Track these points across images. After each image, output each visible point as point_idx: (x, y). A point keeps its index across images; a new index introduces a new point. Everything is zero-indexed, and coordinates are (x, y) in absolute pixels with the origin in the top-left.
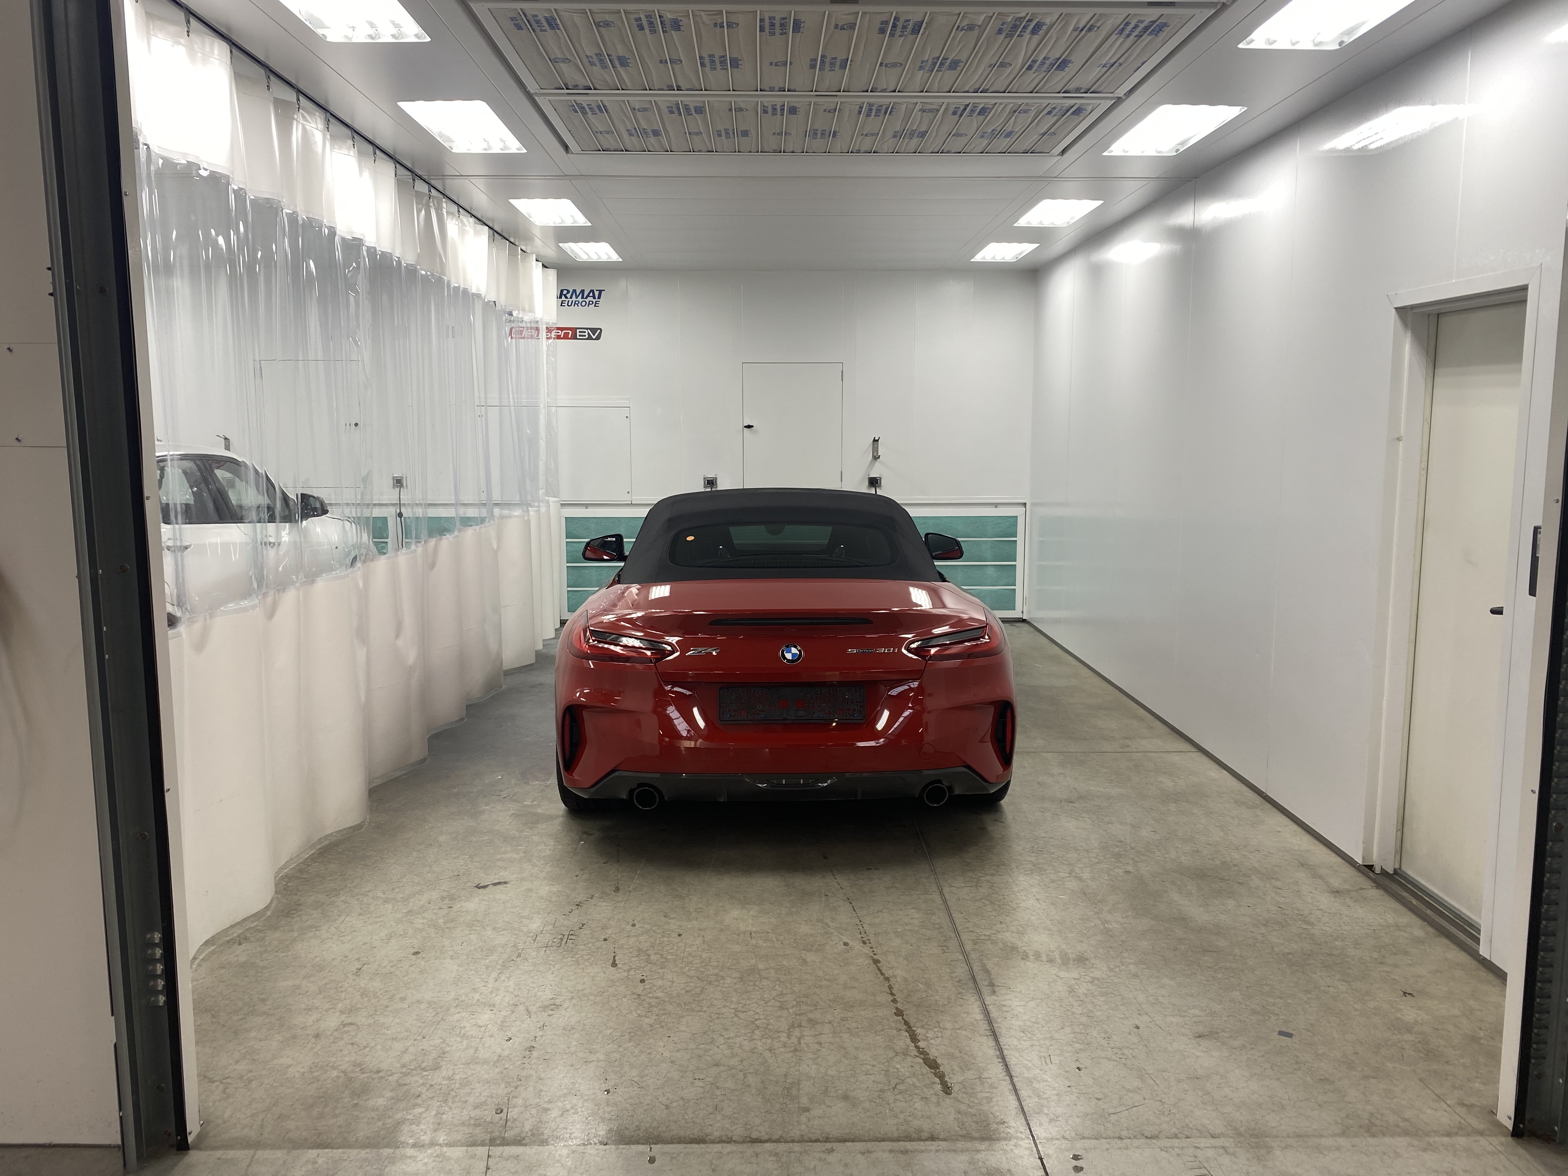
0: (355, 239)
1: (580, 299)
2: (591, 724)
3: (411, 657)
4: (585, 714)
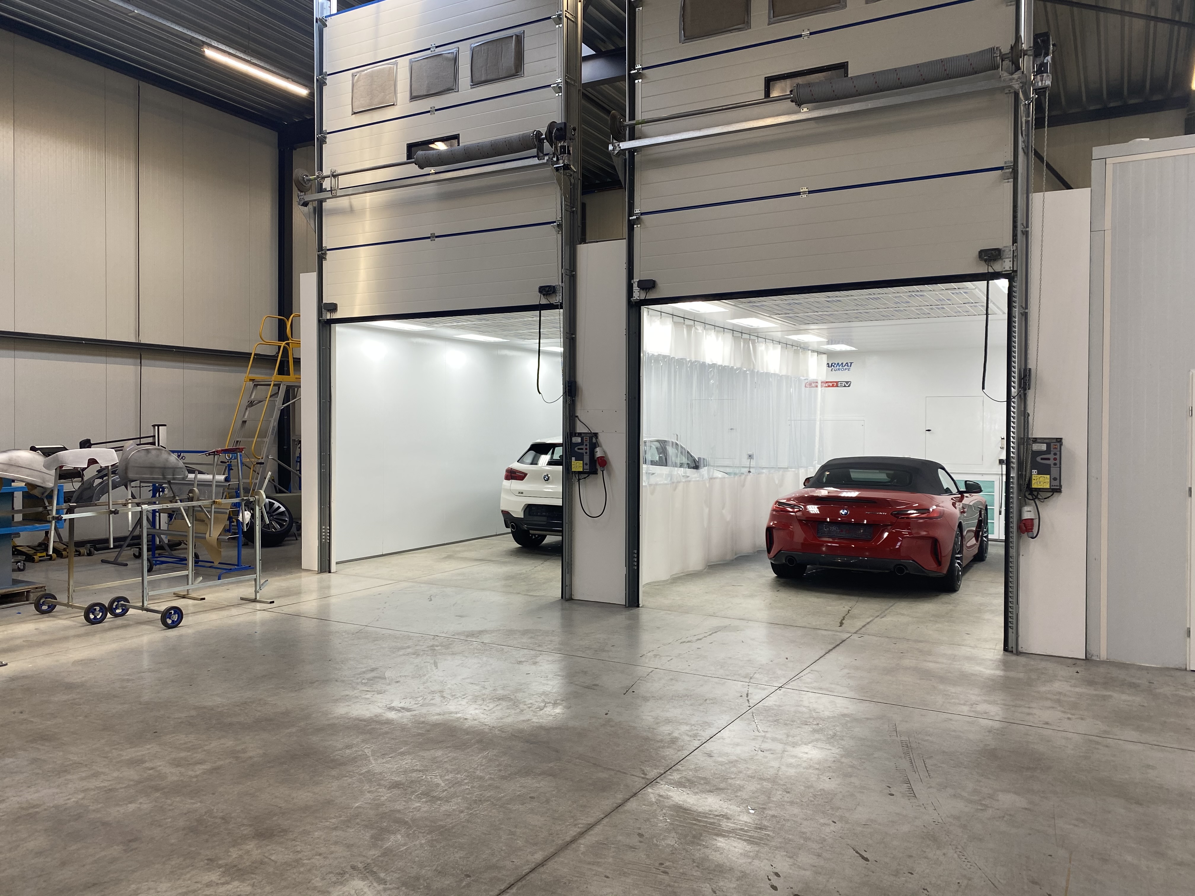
0: (713, 364)
1: (841, 367)
2: (775, 533)
3: (728, 518)
4: (774, 530)
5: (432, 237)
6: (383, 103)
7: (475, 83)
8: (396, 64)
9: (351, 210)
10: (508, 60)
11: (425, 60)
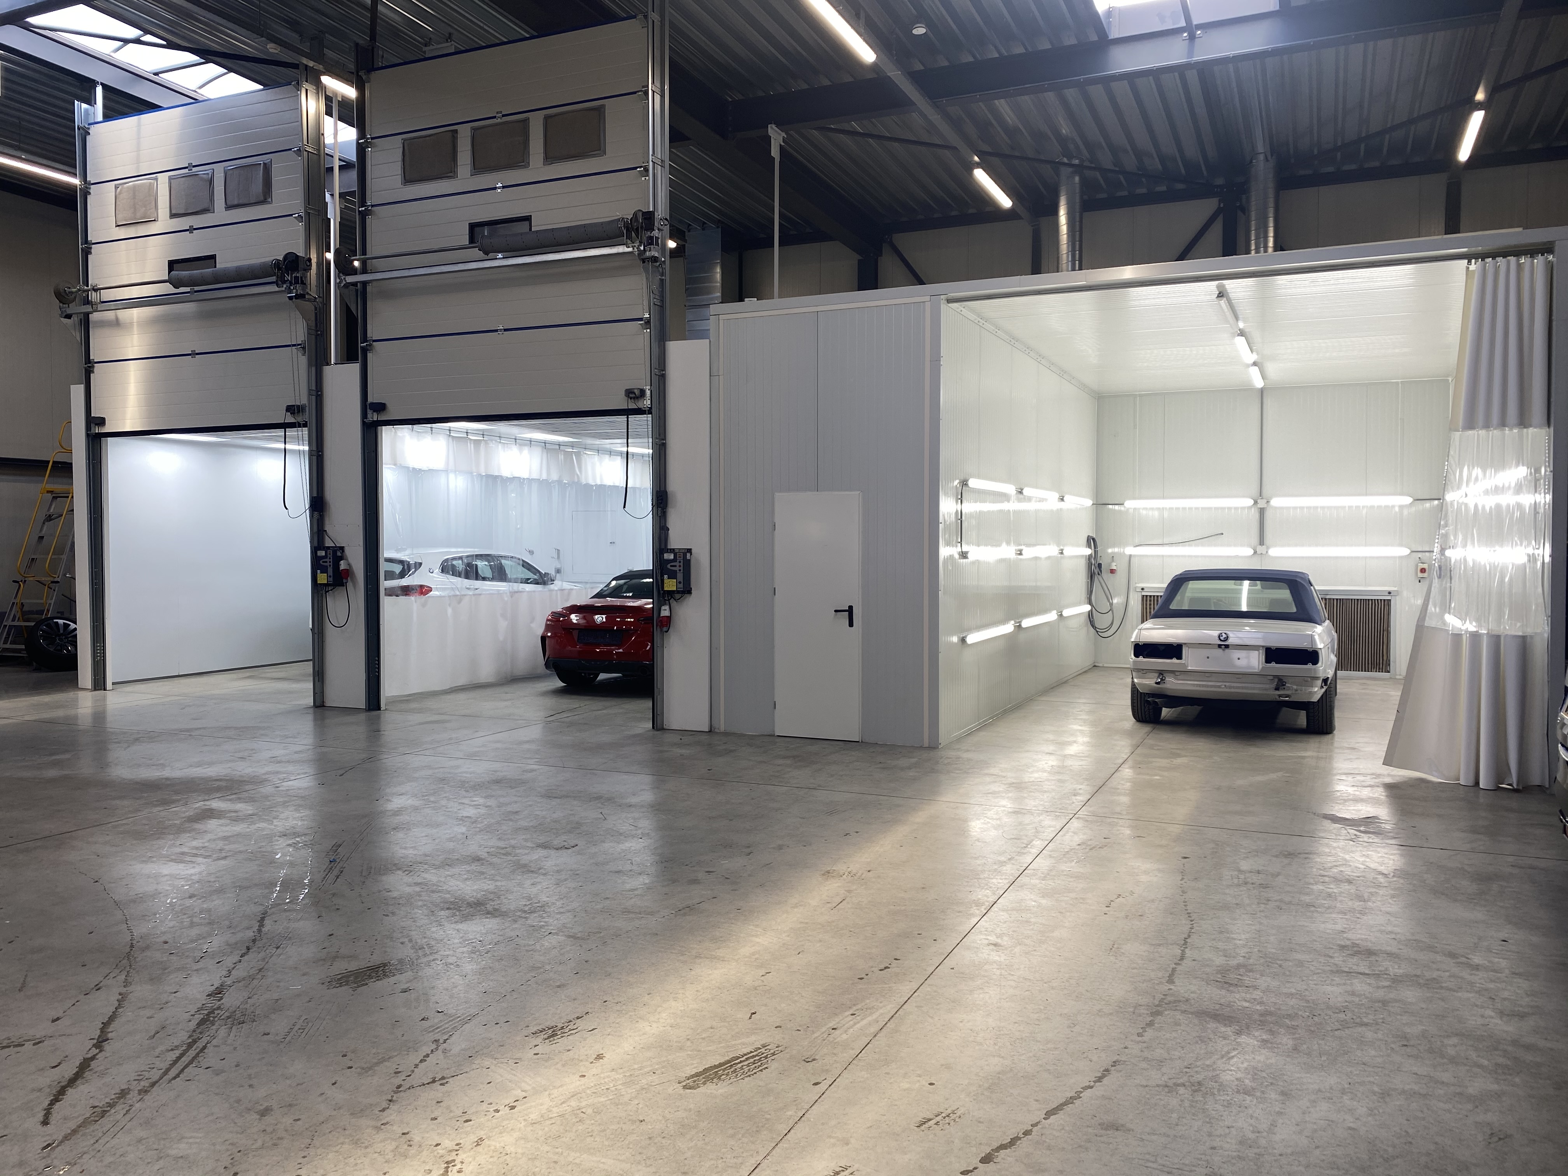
4: (548, 639)
5: (194, 354)
6: (144, 218)
7: (229, 207)
8: (156, 179)
9: (117, 324)
10: (257, 187)
11: (183, 179)
